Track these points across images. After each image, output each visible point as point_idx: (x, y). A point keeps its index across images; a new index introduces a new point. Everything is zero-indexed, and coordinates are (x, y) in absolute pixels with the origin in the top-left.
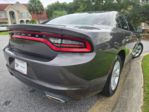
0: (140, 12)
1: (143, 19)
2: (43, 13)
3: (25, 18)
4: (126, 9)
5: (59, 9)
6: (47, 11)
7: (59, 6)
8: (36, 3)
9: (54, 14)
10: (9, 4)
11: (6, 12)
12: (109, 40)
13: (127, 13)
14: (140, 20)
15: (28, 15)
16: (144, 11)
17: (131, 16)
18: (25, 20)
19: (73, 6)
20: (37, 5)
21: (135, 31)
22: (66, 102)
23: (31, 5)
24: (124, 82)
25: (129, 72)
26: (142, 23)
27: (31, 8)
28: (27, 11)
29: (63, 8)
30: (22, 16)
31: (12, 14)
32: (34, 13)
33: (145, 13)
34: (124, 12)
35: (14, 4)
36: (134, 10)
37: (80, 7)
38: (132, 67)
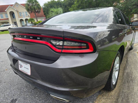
0: (132, 4)
1: (135, 10)
2: (40, 11)
3: (24, 17)
4: (119, 2)
5: (55, 6)
6: (43, 9)
7: (54, 3)
8: (33, 3)
9: (50, 12)
10: (9, 5)
11: (7, 13)
12: (107, 35)
13: (120, 6)
14: (132, 12)
15: (27, 14)
16: (136, 3)
17: (123, 9)
18: (24, 19)
19: (67, 3)
20: (34, 4)
21: (131, 24)
22: (70, 101)
23: (29, 5)
24: (123, 75)
25: (127, 65)
26: (135, 14)
27: (29, 7)
28: (26, 11)
29: (58, 5)
30: (21, 15)
31: (12, 14)
32: (32, 12)
33: (137, 4)
34: (117, 5)
35: (13, 5)
36: (126, 3)
37: (74, 3)
38: (129, 60)
